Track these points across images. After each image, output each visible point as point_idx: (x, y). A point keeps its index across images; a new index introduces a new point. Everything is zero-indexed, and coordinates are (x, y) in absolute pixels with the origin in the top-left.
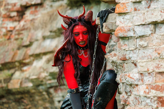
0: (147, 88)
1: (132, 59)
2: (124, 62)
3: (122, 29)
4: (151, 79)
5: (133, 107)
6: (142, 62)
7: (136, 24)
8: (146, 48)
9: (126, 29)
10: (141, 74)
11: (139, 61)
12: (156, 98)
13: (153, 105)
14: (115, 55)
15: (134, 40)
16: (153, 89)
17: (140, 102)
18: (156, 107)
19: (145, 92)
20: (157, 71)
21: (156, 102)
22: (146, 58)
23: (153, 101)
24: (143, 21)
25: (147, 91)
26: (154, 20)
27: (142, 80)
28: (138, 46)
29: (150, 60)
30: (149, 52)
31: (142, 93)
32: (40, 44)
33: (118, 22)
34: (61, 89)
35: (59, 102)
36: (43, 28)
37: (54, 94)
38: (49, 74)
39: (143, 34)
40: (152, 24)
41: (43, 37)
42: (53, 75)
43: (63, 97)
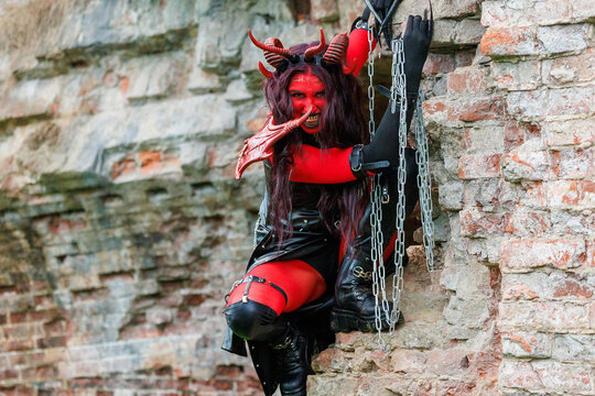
0: (572, 188)
1: (525, 113)
2: (469, 125)
4: (584, 166)
5: (527, 237)
6: (560, 122)
7: (543, 23)
8: (571, 85)
9: (514, 34)
10: (555, 152)
11: (549, 118)
13: (590, 232)
14: (440, 107)
15: (536, 65)
16: (591, 190)
17: (549, 225)
19: (565, 198)
22: (573, 111)
23: (588, 220)
24: (566, 15)
25: (573, 195)
27: (554, 169)
28: (545, 81)
29: (583, 115)
30: (577, 96)
31: (556, 202)
32: (7, 92)
33: (486, 18)
34: (68, 222)
35: (61, 258)
36: (16, 47)
37: (49, 237)
38: (39, 178)
39: (564, 49)
40: (590, 23)
41: (15, 72)
42: (52, 182)
43: (75, 244)
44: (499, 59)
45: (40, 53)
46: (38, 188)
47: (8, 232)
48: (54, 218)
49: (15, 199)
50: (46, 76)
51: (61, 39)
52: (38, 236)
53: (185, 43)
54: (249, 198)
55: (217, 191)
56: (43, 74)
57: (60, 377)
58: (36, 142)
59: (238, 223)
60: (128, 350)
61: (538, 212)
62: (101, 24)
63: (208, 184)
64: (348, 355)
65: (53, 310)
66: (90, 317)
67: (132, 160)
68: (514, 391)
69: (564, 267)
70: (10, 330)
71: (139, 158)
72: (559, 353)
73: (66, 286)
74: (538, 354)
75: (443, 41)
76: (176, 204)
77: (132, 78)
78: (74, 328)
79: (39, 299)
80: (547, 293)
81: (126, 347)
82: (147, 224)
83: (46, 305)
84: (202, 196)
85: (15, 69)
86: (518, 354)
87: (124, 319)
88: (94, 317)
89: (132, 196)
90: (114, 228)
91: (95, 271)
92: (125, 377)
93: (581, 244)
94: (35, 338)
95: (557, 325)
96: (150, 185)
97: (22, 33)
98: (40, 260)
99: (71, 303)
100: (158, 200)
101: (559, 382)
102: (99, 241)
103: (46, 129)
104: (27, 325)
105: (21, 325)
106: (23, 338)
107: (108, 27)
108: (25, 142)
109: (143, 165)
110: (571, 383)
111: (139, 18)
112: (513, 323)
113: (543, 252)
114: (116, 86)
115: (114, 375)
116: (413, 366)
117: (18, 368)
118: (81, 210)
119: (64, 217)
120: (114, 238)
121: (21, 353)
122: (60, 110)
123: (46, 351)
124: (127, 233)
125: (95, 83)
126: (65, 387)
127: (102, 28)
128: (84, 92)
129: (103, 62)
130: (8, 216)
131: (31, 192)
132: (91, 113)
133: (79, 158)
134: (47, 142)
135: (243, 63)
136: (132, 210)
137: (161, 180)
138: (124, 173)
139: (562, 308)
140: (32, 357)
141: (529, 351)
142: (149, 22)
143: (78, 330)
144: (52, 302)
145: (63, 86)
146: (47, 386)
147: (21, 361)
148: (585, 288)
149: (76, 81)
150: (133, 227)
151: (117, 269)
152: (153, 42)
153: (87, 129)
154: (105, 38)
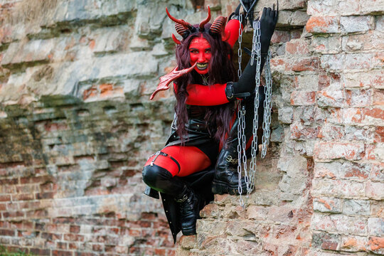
0: (358, 113)
1: (331, 68)
2: (298, 73)
3: (320, 20)
4: (365, 100)
5: (330, 141)
6: (352, 73)
7: (343, 14)
8: (359, 51)
9: (327, 20)
10: (348, 91)
11: (345, 71)
12: (373, 129)
13: (367, 139)
14: (281, 62)
15: (338, 39)
16: (369, 115)
17: (343, 134)
18: (372, 142)
19: (353, 118)
20: (378, 87)
21: (373, 135)
22: (360, 67)
23: (367, 132)
24: (357, 10)
25: (358, 117)
26: (377, 10)
27: (348, 101)
28: (344, 49)
29: (366, 70)
30: (362, 58)
31: (348, 121)
32: (22, 47)
33: (310, 10)
34: (56, 124)
35: (52, 146)
36: (29, 20)
37: (45, 133)
38: (40, 98)
39: (355, 30)
40: (372, 15)
41: (28, 35)
42: (48, 101)
43: (60, 138)
44: (317, 35)
45: (42, 24)
46: (39, 104)
47: (20, 129)
48: (48, 122)
49: (25, 110)
50: (46, 38)
51: (55, 16)
52: (38, 132)
53: (129, 20)
54: (164, 114)
55: (145, 109)
56: (44, 36)
57: (49, 216)
58: (39, 77)
59: (157, 128)
60: (89, 202)
61: (337, 127)
62: (79, 7)
63: (140, 104)
64: (221, 208)
65: (45, 177)
66: (68, 181)
67: (95, 89)
68: (320, 232)
69: (351, 160)
70: (20, 187)
71: (100, 88)
72: (347, 210)
73: (54, 163)
74: (335, 211)
75: (284, 23)
76: (121, 116)
77: (97, 40)
78: (58, 188)
79: (37, 170)
80: (341, 175)
81: (88, 200)
82: (103, 128)
83: (42, 173)
84: (136, 111)
85: (27, 33)
86: (323, 210)
87: (88, 183)
88: (70, 182)
89: (95, 110)
90: (83, 129)
91: (71, 154)
92: (87, 217)
93: (362, 146)
94: (35, 193)
95: (347, 193)
96: (105, 104)
97: (32, 11)
98: (39, 147)
99: (57, 173)
100: (110, 113)
101: (346, 228)
102: (74, 137)
103: (45, 69)
104: (30, 185)
105: (27, 185)
106: (28, 193)
107: (84, 10)
108: (32, 76)
109: (102, 92)
110: (353, 228)
111: (102, 5)
112: (320, 192)
113: (339, 150)
114: (87, 45)
115: (81, 216)
116: (260, 216)
117: (24, 210)
118: (64, 118)
119: (54, 122)
120: (83, 135)
121: (26, 202)
122: (54, 58)
123: (41, 201)
124: (91, 132)
125: (75, 42)
126: (52, 223)
127: (80, 10)
128: (68, 48)
129: (80, 30)
130: (21, 120)
131: (35, 106)
132: (72, 60)
133: (64, 86)
134: (46, 77)
135: (163, 33)
136: (94, 119)
137: (112, 102)
138: (90, 96)
139: (349, 184)
140: (32, 203)
141: (329, 209)
142: (108, 7)
143: (60, 189)
144: (45, 172)
145: (56, 44)
146: (41, 221)
147: (26, 206)
148: (364, 173)
149: (63, 41)
150: (95, 129)
151: (84, 153)
152: (110, 19)
153: (69, 70)
154: (82, 16)
